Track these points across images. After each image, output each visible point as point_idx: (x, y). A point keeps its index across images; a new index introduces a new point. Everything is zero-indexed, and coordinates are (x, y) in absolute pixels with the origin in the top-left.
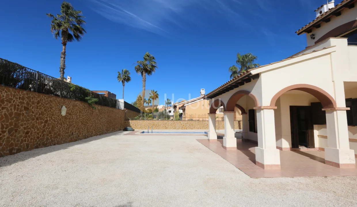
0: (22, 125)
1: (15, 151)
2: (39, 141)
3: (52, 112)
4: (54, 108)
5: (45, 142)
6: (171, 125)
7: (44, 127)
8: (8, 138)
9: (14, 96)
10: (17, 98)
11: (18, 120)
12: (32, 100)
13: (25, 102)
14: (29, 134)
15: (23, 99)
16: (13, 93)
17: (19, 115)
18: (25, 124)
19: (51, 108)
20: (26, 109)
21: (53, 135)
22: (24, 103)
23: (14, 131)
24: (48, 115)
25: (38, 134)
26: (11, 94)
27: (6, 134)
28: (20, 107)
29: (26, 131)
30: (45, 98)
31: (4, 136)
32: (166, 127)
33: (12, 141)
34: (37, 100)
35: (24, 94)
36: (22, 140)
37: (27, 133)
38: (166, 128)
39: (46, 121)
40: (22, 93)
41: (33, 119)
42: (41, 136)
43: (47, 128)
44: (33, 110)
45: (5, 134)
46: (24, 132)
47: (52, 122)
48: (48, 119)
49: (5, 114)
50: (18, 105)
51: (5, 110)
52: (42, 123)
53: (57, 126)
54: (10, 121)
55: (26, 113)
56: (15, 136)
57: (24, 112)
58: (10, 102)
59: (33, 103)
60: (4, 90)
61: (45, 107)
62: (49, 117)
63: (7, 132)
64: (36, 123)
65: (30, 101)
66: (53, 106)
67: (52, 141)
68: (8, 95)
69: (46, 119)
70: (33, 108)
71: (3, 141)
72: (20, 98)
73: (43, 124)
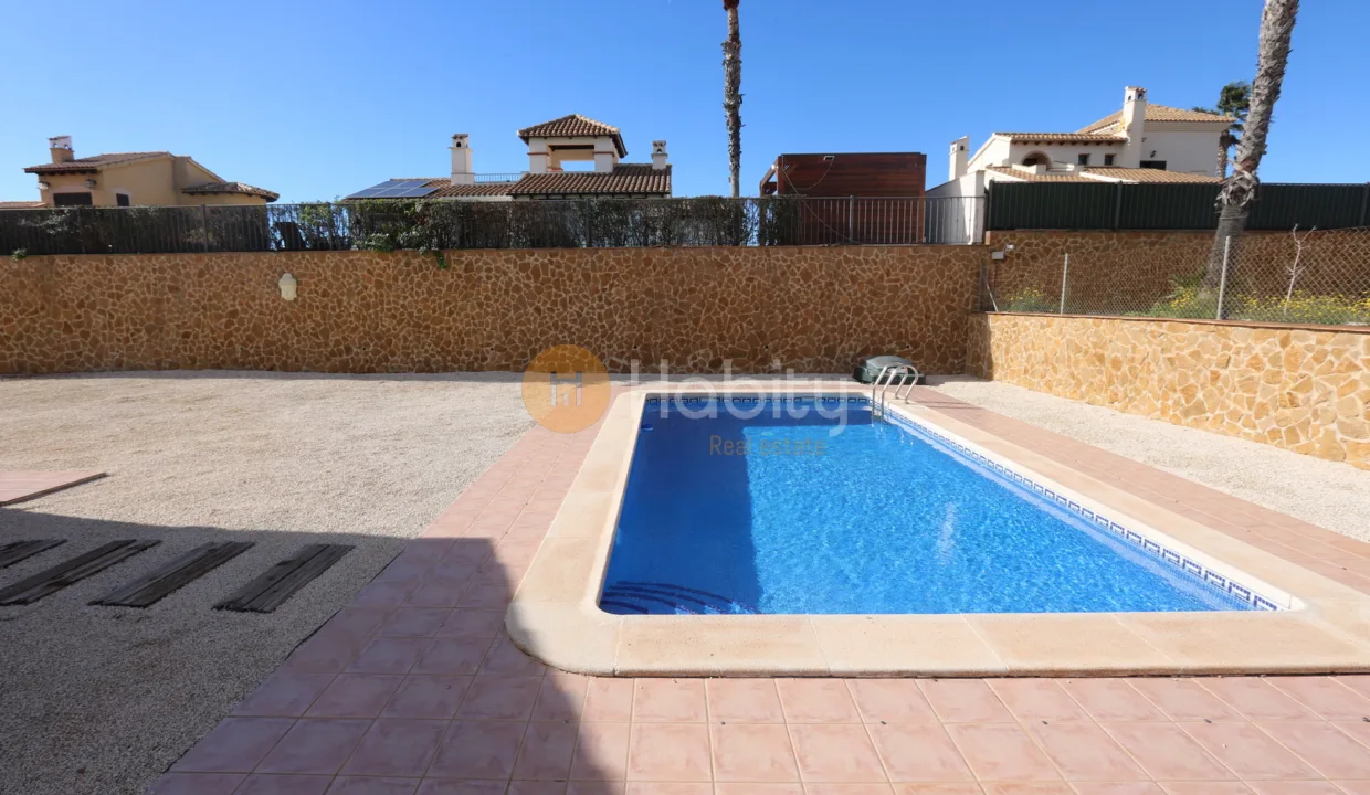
0: (171, 320)
1: (167, 366)
2: (220, 354)
3: (248, 292)
4: (252, 283)
5: (240, 360)
6: (1248, 384)
7: (227, 326)
8: (148, 341)
9: (142, 269)
10: (148, 272)
11: (159, 311)
12: (183, 271)
13: (168, 277)
14: (192, 337)
15: (162, 270)
16: (139, 264)
17: (159, 301)
18: (178, 319)
19: (243, 283)
20: (172, 289)
21: (261, 345)
22: (165, 279)
23: (157, 331)
24: (234, 299)
25: (214, 339)
26: (135, 265)
27: (144, 336)
28: (159, 286)
29: (182, 331)
30: (219, 261)
31: (141, 337)
32: (1188, 392)
33: (158, 348)
34: (196, 268)
35: (163, 262)
36: (177, 348)
37: (186, 335)
38: (1186, 413)
39: (234, 314)
40: (157, 259)
41: (195, 309)
42: (223, 344)
43: (237, 330)
44: (191, 290)
45: (142, 334)
46: (178, 334)
47: (252, 316)
48: (238, 308)
49: (134, 301)
50: (155, 284)
51: (132, 295)
52: (221, 317)
53: (276, 327)
54: (146, 313)
55: (175, 297)
56: (162, 339)
57: (170, 296)
58: (137, 280)
59: (188, 276)
60: (122, 261)
61: (222, 282)
62: (240, 304)
63: (144, 331)
64: (205, 317)
65: (179, 273)
66: (250, 276)
67: (262, 360)
68: (130, 270)
69: (231, 309)
70: (188, 286)
71: (142, 345)
72: (154, 270)
73: (224, 320)
